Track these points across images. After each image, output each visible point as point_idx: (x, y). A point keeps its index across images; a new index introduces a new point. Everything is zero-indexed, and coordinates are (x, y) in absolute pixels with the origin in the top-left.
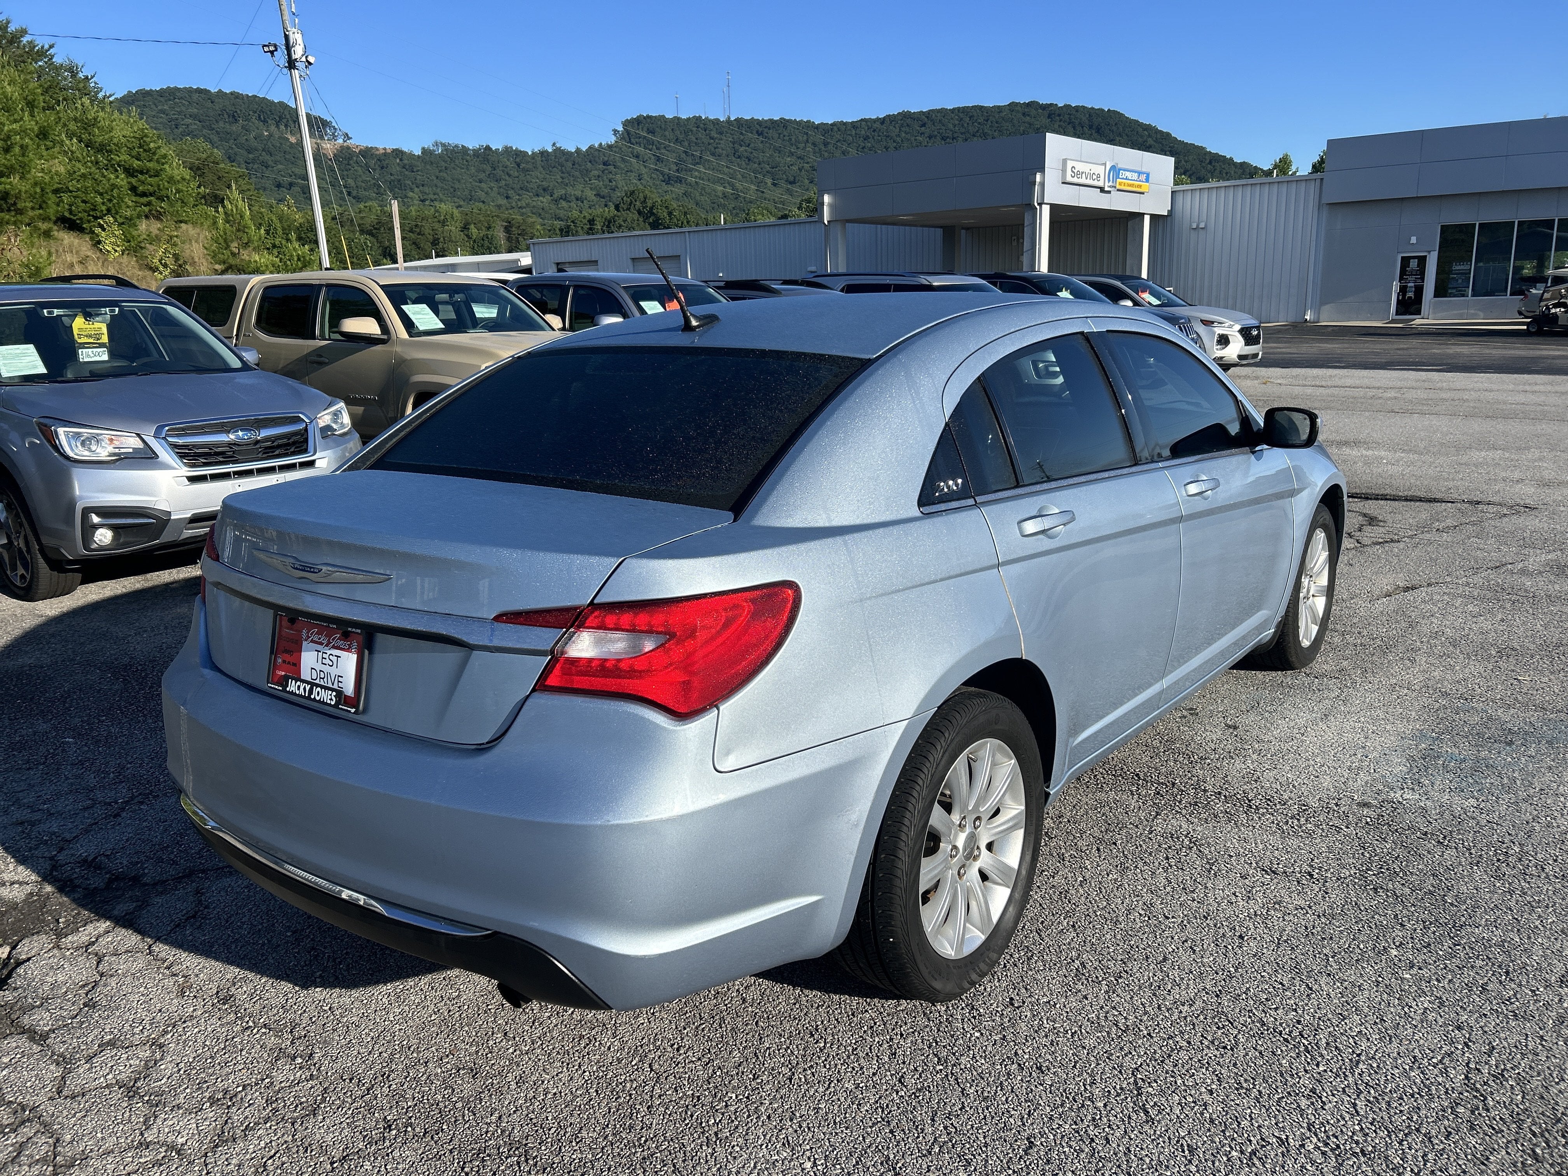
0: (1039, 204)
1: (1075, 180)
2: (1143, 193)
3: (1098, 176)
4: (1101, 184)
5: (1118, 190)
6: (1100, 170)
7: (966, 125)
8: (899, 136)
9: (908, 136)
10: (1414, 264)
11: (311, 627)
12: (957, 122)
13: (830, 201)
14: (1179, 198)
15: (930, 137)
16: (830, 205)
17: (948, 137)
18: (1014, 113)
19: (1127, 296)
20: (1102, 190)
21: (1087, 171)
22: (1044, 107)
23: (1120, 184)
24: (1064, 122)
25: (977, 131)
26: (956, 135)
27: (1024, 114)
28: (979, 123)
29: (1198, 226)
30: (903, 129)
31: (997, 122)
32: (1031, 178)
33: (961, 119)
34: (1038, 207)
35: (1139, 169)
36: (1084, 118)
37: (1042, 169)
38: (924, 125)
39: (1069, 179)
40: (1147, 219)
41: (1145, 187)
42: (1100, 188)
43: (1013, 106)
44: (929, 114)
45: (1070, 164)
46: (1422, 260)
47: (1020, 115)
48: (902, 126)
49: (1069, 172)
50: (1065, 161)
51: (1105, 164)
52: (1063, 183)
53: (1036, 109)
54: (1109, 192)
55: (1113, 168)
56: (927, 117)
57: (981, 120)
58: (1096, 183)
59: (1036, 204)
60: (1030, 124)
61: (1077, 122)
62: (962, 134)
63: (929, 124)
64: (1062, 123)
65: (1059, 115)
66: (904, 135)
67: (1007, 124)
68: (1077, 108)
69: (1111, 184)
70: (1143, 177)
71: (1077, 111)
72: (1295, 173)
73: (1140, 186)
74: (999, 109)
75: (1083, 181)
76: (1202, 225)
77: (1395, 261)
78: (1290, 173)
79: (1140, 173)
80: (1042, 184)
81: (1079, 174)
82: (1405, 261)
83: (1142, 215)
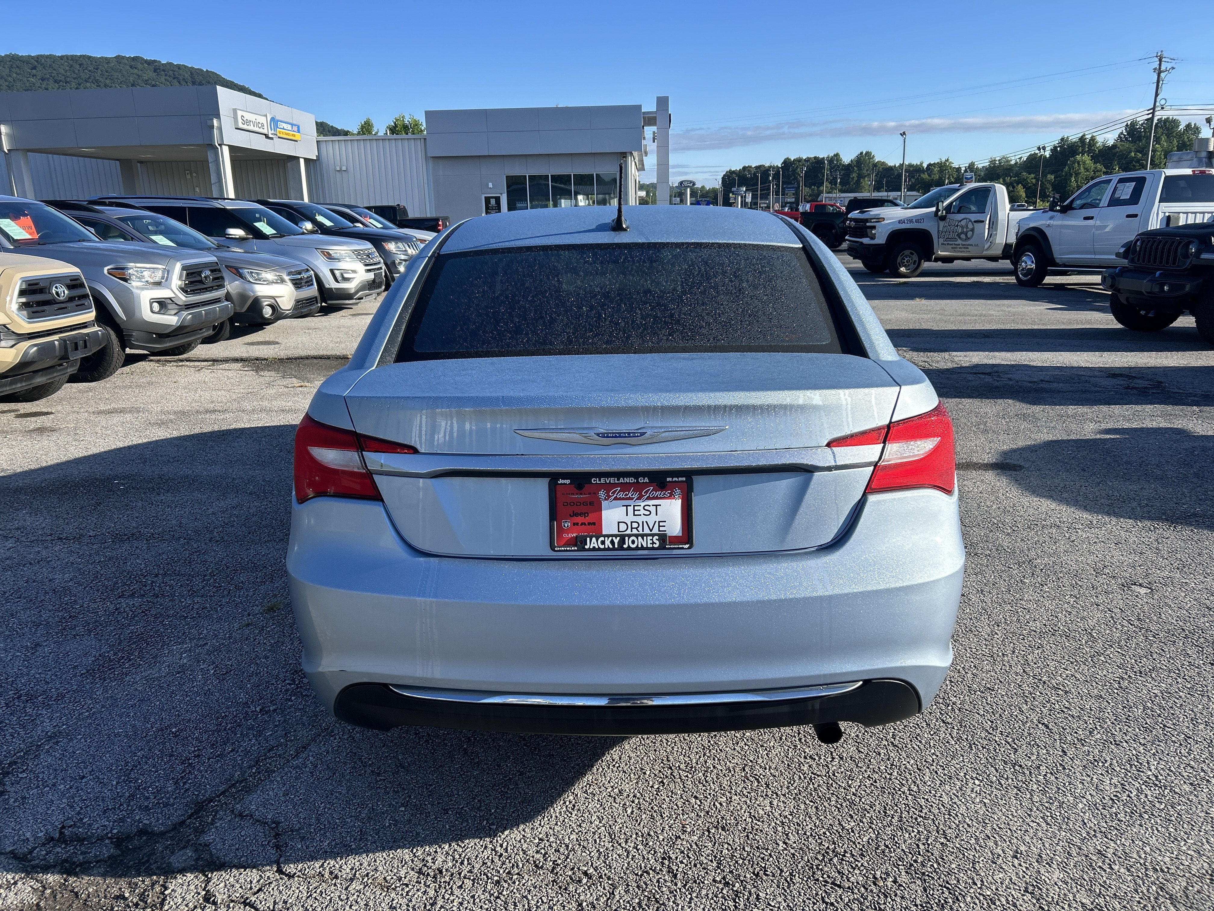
0: (219, 145)
1: (245, 127)
2: (297, 141)
3: (263, 125)
4: (265, 131)
5: (279, 137)
6: (262, 120)
7: (77, 71)
8: (10, 76)
9: (20, 77)
10: (493, 202)
11: (608, 487)
12: (67, 68)
13: (8, 131)
14: (323, 146)
15: (43, 79)
16: (7, 135)
17: (60, 81)
18: (122, 65)
19: (358, 221)
20: (267, 136)
21: (254, 120)
22: (150, 63)
23: (280, 132)
24: (170, 76)
25: (89, 78)
26: (68, 80)
27: (131, 67)
28: (90, 71)
29: (341, 169)
30: (14, 70)
31: (107, 72)
32: (209, 122)
33: (71, 66)
34: (219, 147)
35: (291, 122)
36: (186, 76)
37: (218, 116)
38: (34, 68)
39: (241, 126)
40: (302, 161)
41: (298, 136)
42: (265, 135)
43: (118, 58)
44: (38, 58)
45: (240, 113)
46: (498, 199)
47: (128, 68)
48: (11, 67)
49: (240, 121)
50: (235, 111)
51: (266, 116)
52: (236, 128)
53: (142, 64)
54: (272, 139)
55: (273, 119)
56: (37, 61)
57: (91, 68)
58: (261, 130)
59: (217, 145)
60: (139, 76)
61: (181, 78)
62: (74, 79)
63: (40, 67)
64: (167, 78)
65: (164, 71)
66: (15, 75)
67: (117, 74)
68: (179, 67)
69: (273, 132)
70: (295, 128)
71: (179, 68)
72: (377, 133)
73: (294, 136)
74: (107, 60)
75: (251, 128)
76: (344, 168)
77: (481, 200)
78: (373, 133)
79: (292, 125)
80: (220, 129)
81: (248, 122)
82: (487, 200)
83: (297, 158)
